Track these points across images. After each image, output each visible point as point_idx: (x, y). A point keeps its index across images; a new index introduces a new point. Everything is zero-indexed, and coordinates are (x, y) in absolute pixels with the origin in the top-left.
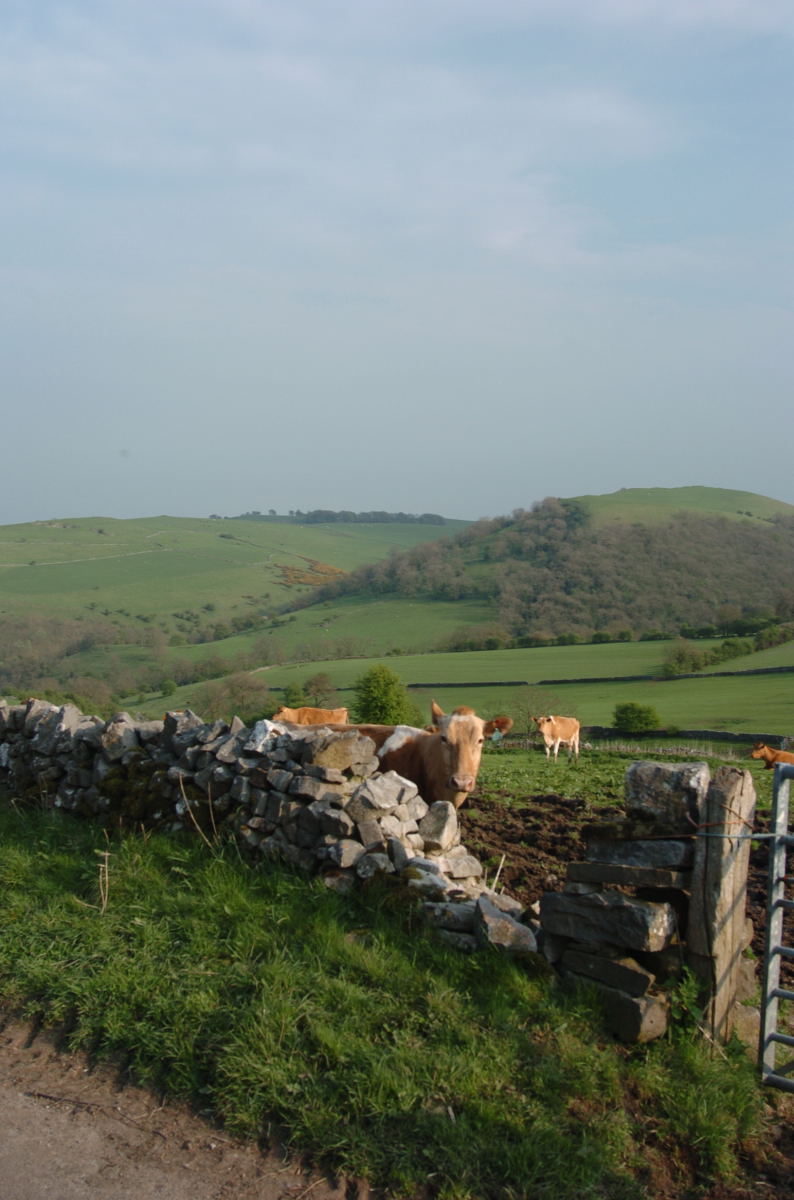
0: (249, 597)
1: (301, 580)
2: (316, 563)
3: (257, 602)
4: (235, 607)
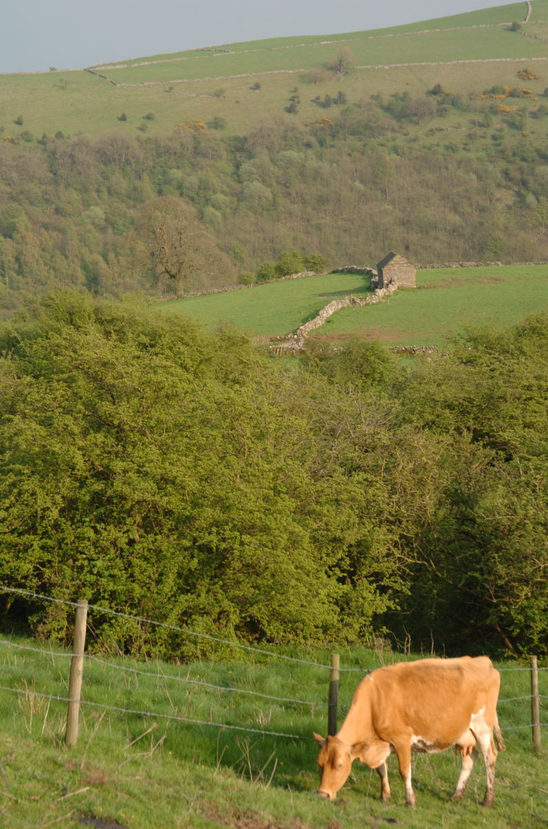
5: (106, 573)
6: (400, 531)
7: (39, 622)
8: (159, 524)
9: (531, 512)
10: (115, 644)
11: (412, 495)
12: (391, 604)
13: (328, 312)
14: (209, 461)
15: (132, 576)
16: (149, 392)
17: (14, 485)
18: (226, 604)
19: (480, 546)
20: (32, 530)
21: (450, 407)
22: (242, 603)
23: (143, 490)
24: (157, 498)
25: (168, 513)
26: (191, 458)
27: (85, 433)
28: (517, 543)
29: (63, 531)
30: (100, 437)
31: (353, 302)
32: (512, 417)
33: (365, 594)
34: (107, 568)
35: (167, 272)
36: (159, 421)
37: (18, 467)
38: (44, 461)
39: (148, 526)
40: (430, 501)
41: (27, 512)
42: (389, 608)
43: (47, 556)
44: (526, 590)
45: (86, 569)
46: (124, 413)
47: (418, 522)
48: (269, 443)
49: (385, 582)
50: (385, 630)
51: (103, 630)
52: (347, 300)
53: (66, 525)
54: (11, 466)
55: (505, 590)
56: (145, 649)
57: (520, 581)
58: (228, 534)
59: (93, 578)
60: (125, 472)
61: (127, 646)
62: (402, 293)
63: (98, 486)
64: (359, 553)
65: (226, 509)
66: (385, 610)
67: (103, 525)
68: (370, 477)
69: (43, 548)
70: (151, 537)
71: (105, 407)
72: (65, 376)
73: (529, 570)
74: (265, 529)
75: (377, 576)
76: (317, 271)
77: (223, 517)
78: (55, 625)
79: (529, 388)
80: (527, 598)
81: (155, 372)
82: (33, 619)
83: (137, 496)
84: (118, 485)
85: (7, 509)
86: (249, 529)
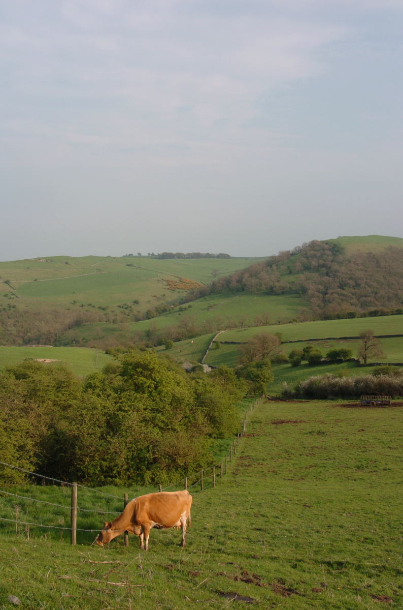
0: (154, 296)
1: (178, 287)
2: (181, 278)
3: (160, 298)
4: (149, 301)
6: (34, 440)
12: (34, 467)
28: (82, 441)
47: (41, 436)
49: (32, 460)
55: (80, 460)
57: (85, 455)
73: (88, 451)
80: (88, 462)
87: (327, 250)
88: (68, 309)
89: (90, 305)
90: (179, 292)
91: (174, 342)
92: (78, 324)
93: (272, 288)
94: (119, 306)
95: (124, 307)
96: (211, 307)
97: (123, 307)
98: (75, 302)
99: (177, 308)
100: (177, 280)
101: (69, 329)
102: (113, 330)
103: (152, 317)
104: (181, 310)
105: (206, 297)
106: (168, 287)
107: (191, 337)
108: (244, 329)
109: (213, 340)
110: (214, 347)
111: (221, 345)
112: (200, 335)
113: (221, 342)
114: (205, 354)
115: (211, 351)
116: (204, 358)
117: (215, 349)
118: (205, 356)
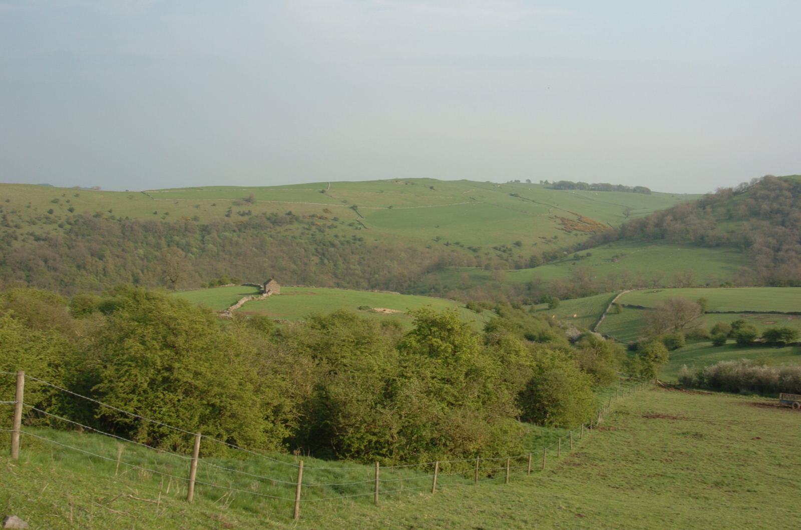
0: (543, 238)
1: (576, 228)
2: (581, 217)
3: (550, 241)
4: (536, 244)
5: (167, 414)
6: (295, 401)
7: (135, 434)
8: (192, 393)
9: (355, 396)
10: (169, 447)
11: (302, 385)
12: (291, 433)
13: (242, 302)
14: (216, 366)
15: (178, 416)
16: (193, 333)
17: (127, 371)
18: (222, 431)
19: (330, 409)
20: (133, 392)
21: (309, 347)
22: (228, 431)
23: (188, 377)
24: (193, 381)
25: (196, 388)
26: (208, 364)
27: (161, 349)
28: (349, 409)
29: (148, 394)
30: (168, 352)
31: (253, 298)
32: (336, 353)
33: (280, 429)
34: (167, 412)
35: (171, 280)
36: (196, 346)
37: (129, 363)
38: (142, 361)
39: (187, 393)
40: (309, 388)
41: (133, 383)
42: (290, 435)
43: (140, 405)
44: (351, 430)
45: (157, 412)
46: (180, 341)
47: (304, 398)
48: (241, 358)
49: (288, 424)
50: (288, 445)
51: (164, 440)
52: (250, 297)
53: (149, 391)
54: (126, 362)
55: (343, 430)
56: (183, 449)
57: (349, 425)
58: (224, 399)
59: (160, 416)
60: (179, 368)
61: (174, 448)
62: (274, 296)
63: (166, 374)
64: (277, 411)
65: (224, 387)
66: (288, 436)
67: (167, 392)
68: (284, 376)
69: (139, 401)
70: (188, 399)
71: (171, 338)
72: (153, 323)
73: (354, 420)
74: (241, 398)
75: (286, 421)
76: (236, 284)
77: (222, 391)
78: (142, 437)
79: (344, 341)
80: (352, 433)
81: (196, 324)
82: (131, 433)
83: (185, 380)
84: (176, 374)
85: (123, 382)
86: (234, 397)
87: (786, 190)
88: (429, 247)
89: (457, 243)
90: (576, 235)
91: (561, 299)
92: (439, 267)
93: (702, 238)
94: (496, 248)
95: (503, 249)
96: (617, 257)
97: (500, 250)
98: (438, 239)
99: (571, 256)
100: (575, 218)
101: (428, 272)
102: (484, 278)
103: (538, 266)
104: (577, 258)
105: (611, 244)
106: (562, 227)
107: (584, 296)
108: (657, 290)
109: (613, 302)
110: (613, 311)
111: (622, 309)
112: (597, 294)
113: (623, 306)
114: (600, 319)
115: (607, 316)
116: (598, 324)
117: (615, 313)
118: (600, 322)
